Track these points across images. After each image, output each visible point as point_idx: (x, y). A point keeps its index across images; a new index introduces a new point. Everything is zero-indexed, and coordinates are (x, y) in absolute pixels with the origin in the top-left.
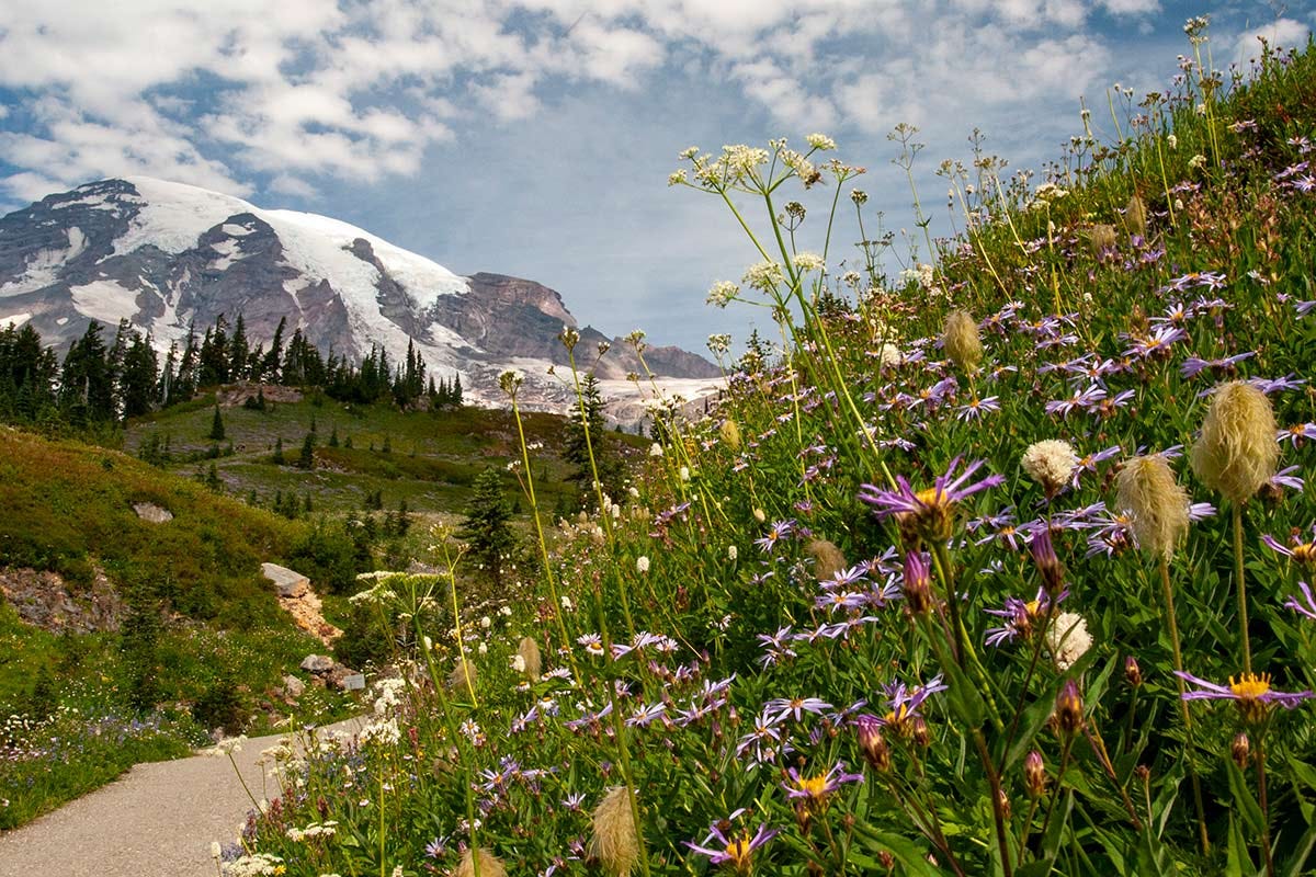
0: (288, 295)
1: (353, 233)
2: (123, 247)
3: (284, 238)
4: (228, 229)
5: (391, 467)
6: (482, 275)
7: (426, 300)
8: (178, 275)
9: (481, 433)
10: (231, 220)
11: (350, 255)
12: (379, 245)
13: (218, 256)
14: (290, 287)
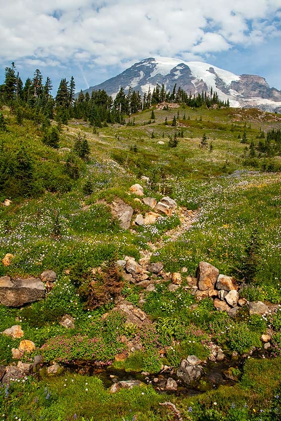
0: (193, 84)
1: (209, 66)
2: (153, 75)
3: (191, 69)
4: (177, 68)
5: (201, 125)
6: (243, 75)
7: (228, 82)
8: (166, 81)
9: (232, 115)
10: (178, 65)
11: (208, 72)
12: (216, 69)
13: (175, 75)
14: (193, 82)
